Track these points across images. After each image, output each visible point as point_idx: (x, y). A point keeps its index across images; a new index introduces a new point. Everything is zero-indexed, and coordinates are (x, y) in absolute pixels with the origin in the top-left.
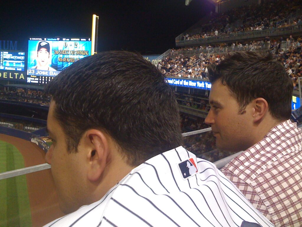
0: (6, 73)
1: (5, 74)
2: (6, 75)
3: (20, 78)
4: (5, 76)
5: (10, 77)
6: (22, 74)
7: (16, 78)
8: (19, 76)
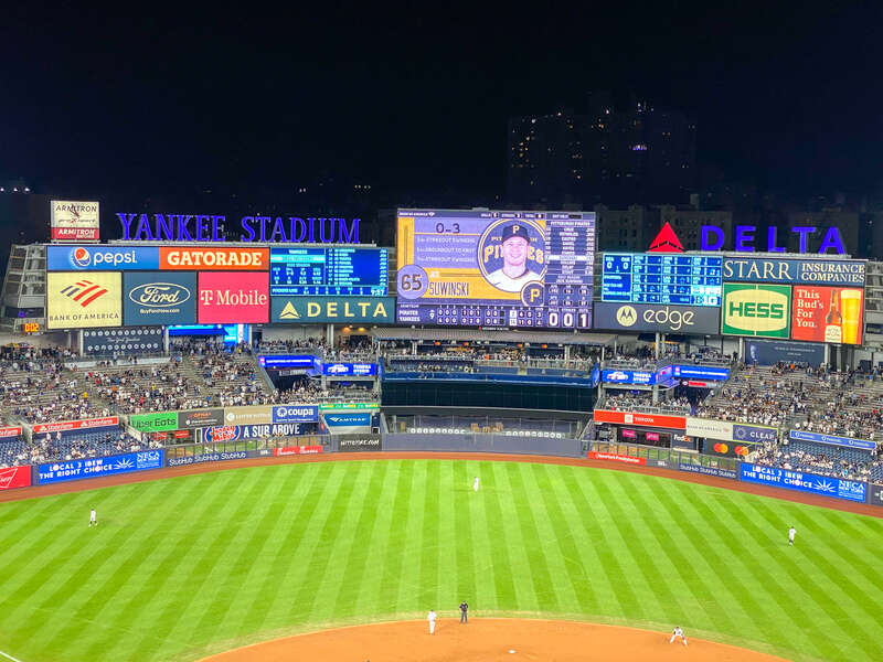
0: (336, 304)
1: (332, 307)
2: (335, 309)
3: (375, 315)
4: (332, 312)
5: (347, 314)
6: (380, 305)
7: (364, 315)
8: (370, 310)
